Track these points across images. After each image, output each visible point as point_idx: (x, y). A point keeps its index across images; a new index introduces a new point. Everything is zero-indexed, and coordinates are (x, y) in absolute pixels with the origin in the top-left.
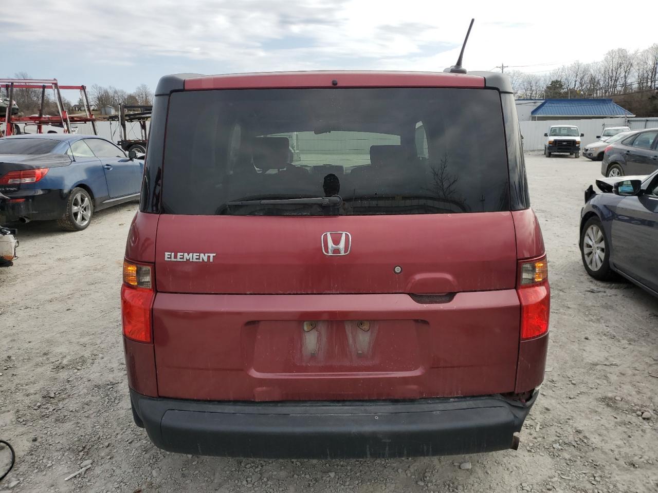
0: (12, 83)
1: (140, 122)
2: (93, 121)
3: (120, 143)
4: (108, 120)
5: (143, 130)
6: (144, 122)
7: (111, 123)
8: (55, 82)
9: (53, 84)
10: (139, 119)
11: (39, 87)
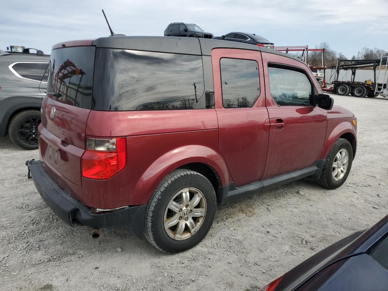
0: (287, 49)
1: (352, 71)
2: (324, 69)
3: (334, 83)
4: (330, 69)
5: (353, 76)
6: (355, 71)
7: (332, 71)
8: (307, 47)
9: (306, 48)
10: (352, 68)
11: (301, 50)
